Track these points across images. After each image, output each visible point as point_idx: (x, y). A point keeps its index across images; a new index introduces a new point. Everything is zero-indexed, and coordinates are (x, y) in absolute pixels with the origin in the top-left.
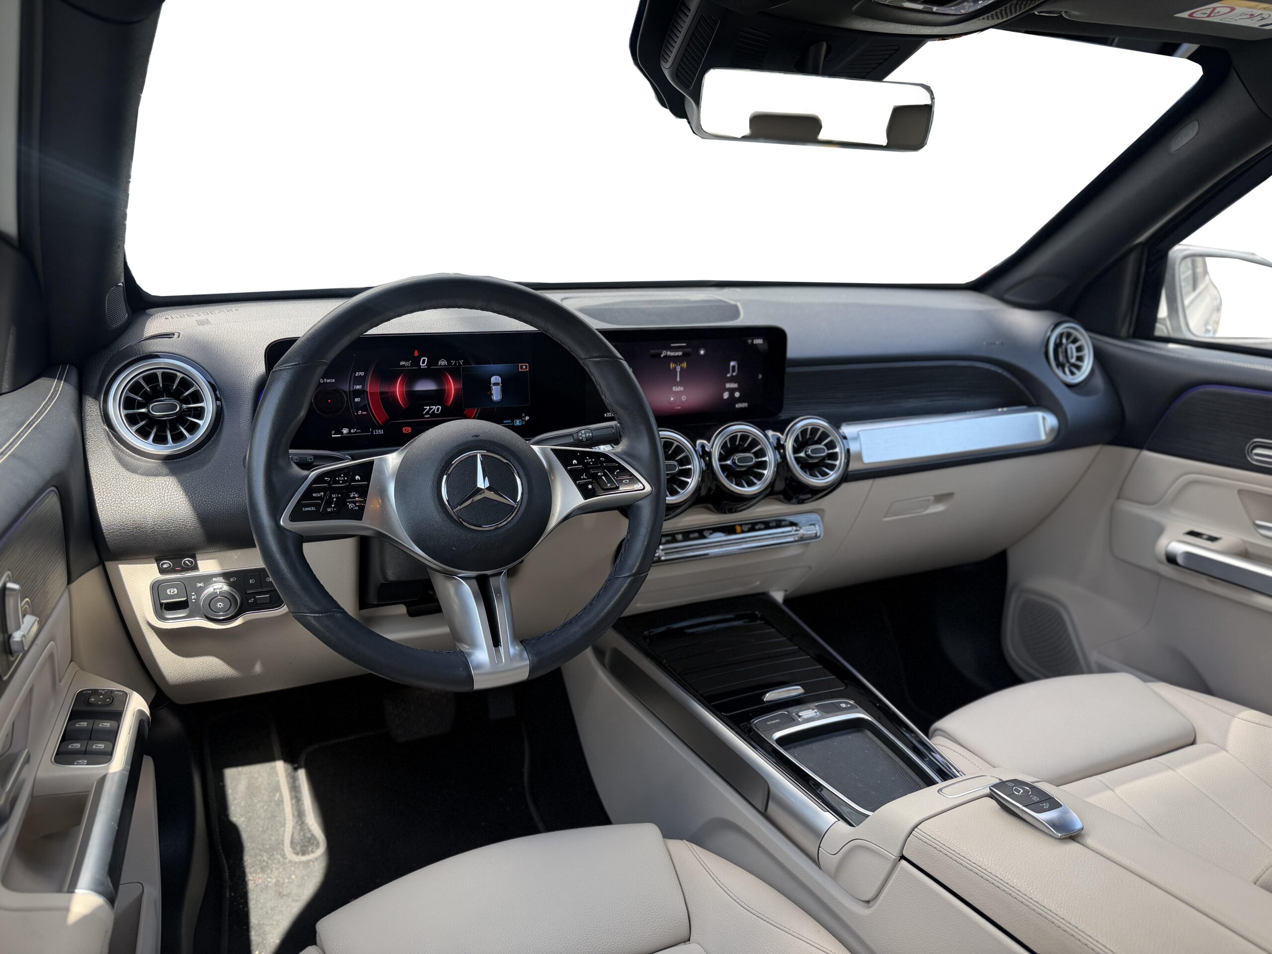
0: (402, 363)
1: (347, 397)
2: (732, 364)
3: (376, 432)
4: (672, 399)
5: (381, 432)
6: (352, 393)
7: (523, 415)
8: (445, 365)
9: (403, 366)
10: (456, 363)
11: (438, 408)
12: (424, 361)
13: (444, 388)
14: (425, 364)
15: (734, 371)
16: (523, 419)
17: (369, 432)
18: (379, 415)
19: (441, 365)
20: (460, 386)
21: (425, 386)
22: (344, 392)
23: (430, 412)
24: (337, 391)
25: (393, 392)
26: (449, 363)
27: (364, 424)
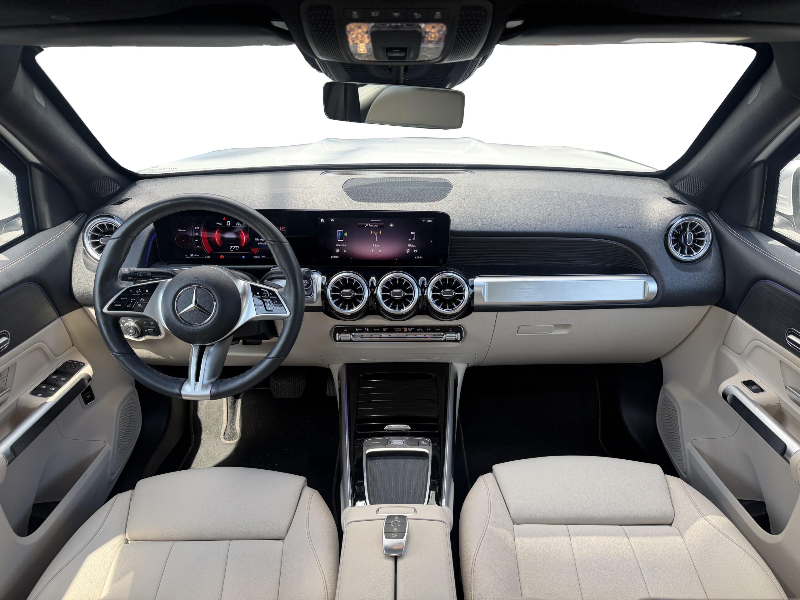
0: (217, 224)
1: (192, 240)
2: (412, 233)
3: (206, 257)
4: (373, 251)
5: (209, 257)
6: (194, 237)
8: (240, 226)
9: (218, 225)
11: (237, 247)
12: (229, 223)
13: (240, 237)
14: (229, 224)
15: (413, 237)
17: (203, 256)
18: (207, 249)
19: (237, 225)
20: (248, 237)
21: (230, 235)
22: (190, 236)
23: (233, 249)
24: (187, 236)
25: (214, 238)
27: (201, 252)
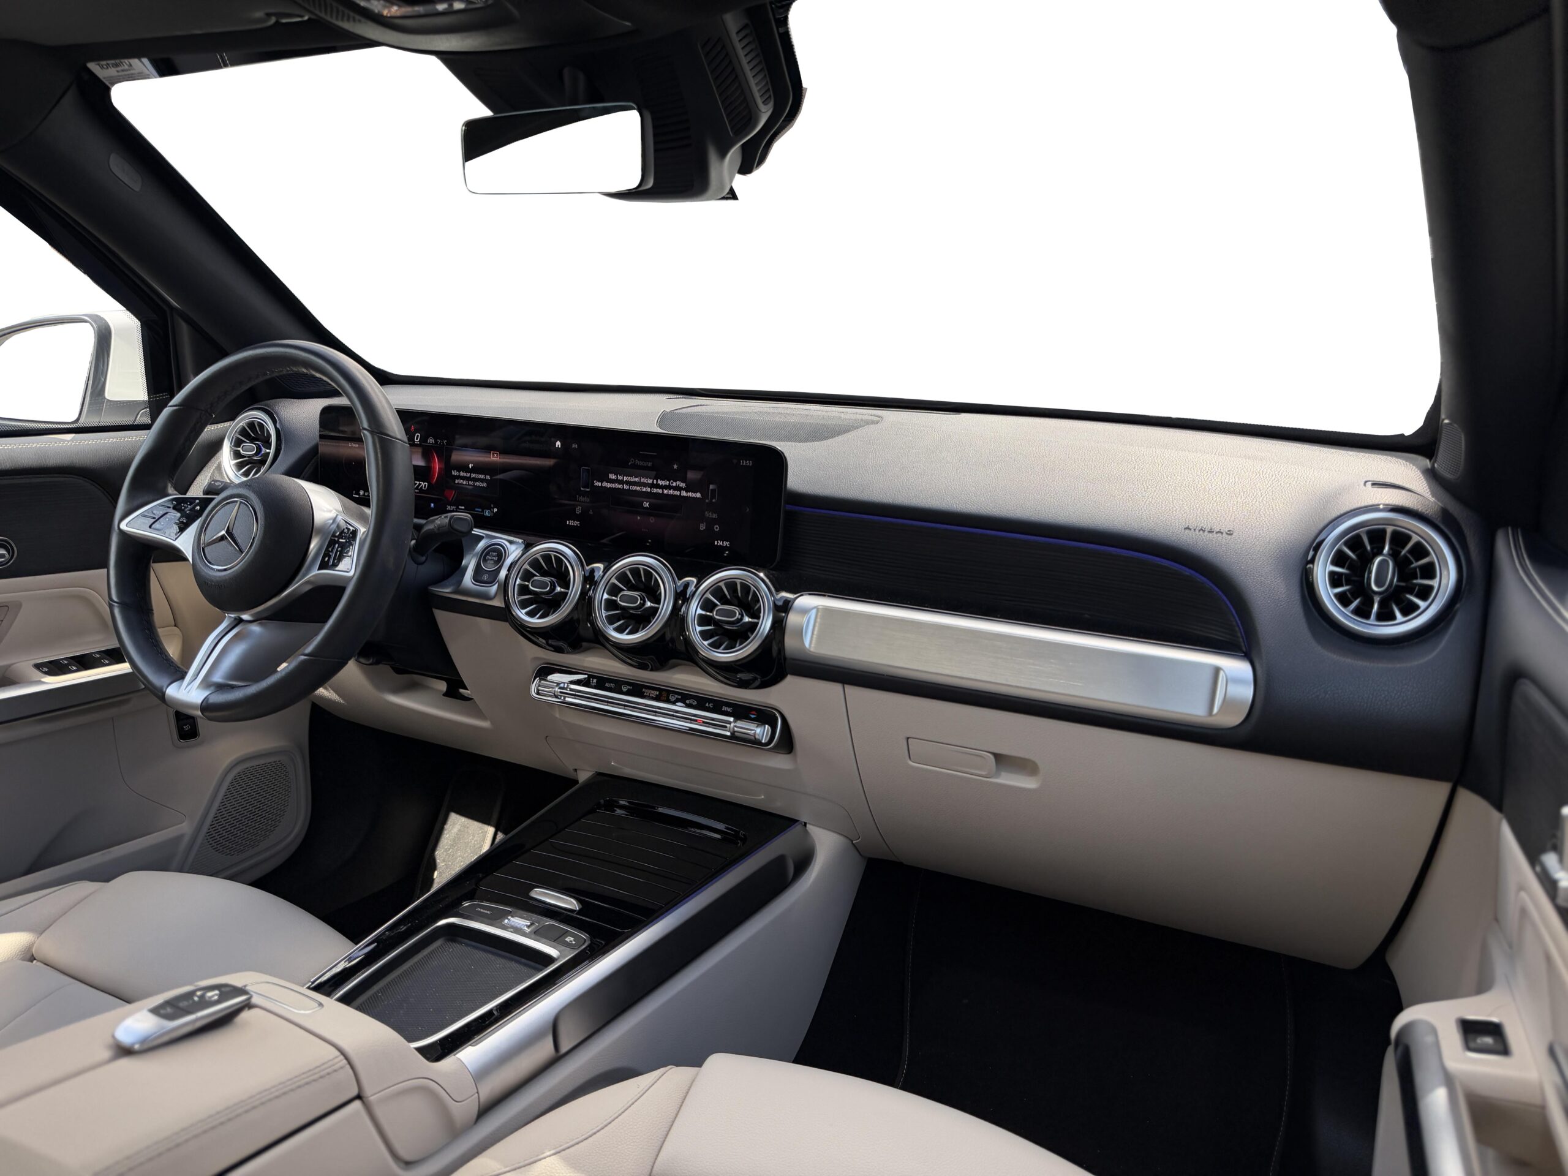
2: (711, 487)
4: (639, 518)
7: (492, 506)
8: (432, 443)
10: (440, 443)
11: (425, 485)
13: (430, 466)
15: (713, 497)
16: (492, 510)
19: (429, 443)
20: (443, 466)
26: (436, 442)
